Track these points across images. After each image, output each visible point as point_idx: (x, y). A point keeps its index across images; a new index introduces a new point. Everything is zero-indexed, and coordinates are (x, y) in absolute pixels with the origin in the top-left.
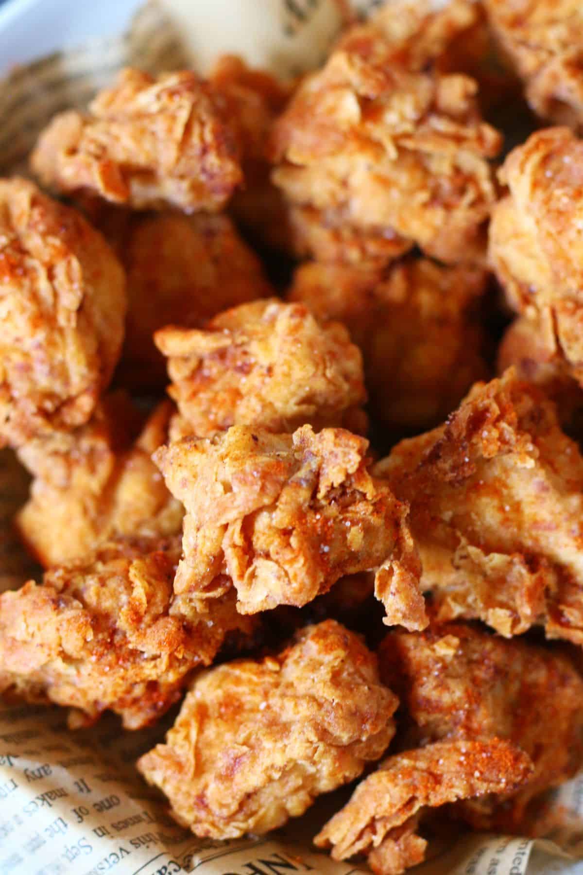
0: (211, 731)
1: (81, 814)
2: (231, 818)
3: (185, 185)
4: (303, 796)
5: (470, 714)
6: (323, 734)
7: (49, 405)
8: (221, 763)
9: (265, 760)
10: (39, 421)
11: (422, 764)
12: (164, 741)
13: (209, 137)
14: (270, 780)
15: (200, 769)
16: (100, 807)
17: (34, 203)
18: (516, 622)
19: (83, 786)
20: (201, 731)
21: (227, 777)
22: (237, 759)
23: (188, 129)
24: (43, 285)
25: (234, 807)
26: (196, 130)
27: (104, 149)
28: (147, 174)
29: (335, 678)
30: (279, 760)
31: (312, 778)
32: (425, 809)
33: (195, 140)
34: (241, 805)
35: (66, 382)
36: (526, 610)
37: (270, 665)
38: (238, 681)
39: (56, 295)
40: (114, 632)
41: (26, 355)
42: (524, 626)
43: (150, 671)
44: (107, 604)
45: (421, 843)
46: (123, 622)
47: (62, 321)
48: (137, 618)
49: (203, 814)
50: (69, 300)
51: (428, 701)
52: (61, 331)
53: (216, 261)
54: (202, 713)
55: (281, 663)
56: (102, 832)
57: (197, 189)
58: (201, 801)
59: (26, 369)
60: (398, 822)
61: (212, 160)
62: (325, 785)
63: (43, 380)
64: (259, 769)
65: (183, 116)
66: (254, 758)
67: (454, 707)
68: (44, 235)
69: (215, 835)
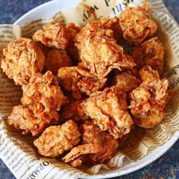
0: (47, 137)
1: (21, 148)
2: (48, 152)
3: (57, 43)
4: (62, 150)
5: (93, 140)
6: (66, 137)
7: (27, 78)
8: (47, 141)
9: (55, 141)
10: (25, 81)
11: (83, 147)
12: (38, 138)
13: (62, 34)
14: (56, 145)
15: (44, 143)
16: (25, 148)
17: (31, 43)
18: (104, 128)
19: (23, 144)
20: (45, 136)
21: (48, 144)
22: (50, 141)
23: (59, 32)
24: (29, 57)
25: (49, 150)
26: (60, 33)
27: (44, 35)
28: (51, 40)
29: (69, 128)
30: (58, 141)
31: (64, 146)
32: (82, 154)
33: (60, 35)
34: (50, 150)
35: (31, 75)
36: (106, 126)
37: (59, 126)
38: (53, 129)
39: (31, 59)
40: (33, 114)
41: (25, 69)
42: (105, 129)
43: (38, 122)
44: (32, 109)
45: (81, 161)
46: (34, 112)
47: (32, 64)
48: (37, 112)
49: (43, 151)
50: (34, 60)
51: (86, 136)
52: (31, 65)
53: (63, 58)
54: (46, 134)
55: (61, 126)
56: (24, 151)
57: (59, 44)
58: (44, 149)
59: (24, 71)
60: (77, 156)
61: (62, 38)
62: (66, 148)
63: (27, 74)
64: (54, 143)
65: (58, 30)
66: (53, 141)
67: (90, 138)
68: (31, 48)
69: (45, 155)
